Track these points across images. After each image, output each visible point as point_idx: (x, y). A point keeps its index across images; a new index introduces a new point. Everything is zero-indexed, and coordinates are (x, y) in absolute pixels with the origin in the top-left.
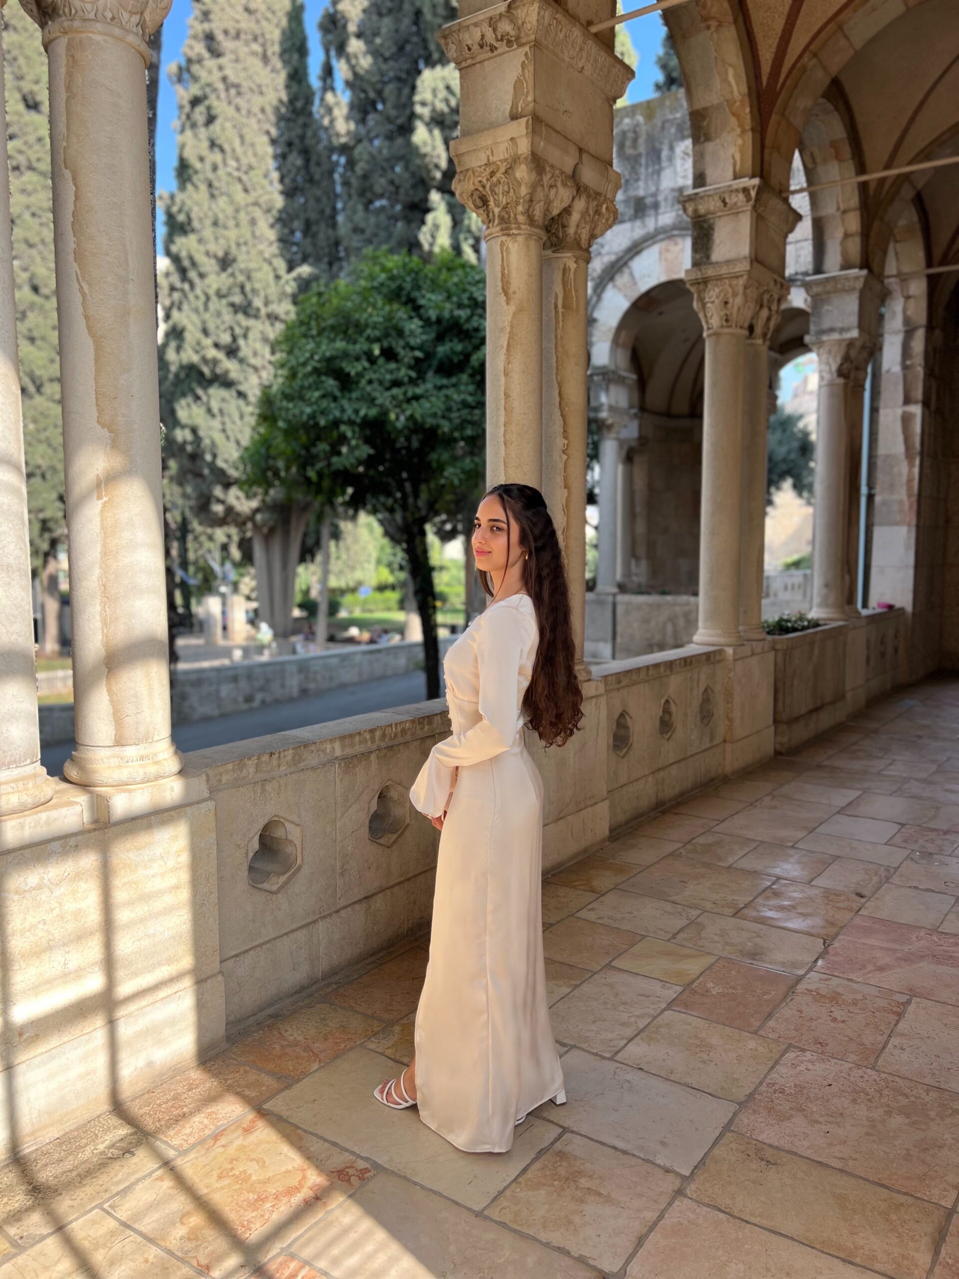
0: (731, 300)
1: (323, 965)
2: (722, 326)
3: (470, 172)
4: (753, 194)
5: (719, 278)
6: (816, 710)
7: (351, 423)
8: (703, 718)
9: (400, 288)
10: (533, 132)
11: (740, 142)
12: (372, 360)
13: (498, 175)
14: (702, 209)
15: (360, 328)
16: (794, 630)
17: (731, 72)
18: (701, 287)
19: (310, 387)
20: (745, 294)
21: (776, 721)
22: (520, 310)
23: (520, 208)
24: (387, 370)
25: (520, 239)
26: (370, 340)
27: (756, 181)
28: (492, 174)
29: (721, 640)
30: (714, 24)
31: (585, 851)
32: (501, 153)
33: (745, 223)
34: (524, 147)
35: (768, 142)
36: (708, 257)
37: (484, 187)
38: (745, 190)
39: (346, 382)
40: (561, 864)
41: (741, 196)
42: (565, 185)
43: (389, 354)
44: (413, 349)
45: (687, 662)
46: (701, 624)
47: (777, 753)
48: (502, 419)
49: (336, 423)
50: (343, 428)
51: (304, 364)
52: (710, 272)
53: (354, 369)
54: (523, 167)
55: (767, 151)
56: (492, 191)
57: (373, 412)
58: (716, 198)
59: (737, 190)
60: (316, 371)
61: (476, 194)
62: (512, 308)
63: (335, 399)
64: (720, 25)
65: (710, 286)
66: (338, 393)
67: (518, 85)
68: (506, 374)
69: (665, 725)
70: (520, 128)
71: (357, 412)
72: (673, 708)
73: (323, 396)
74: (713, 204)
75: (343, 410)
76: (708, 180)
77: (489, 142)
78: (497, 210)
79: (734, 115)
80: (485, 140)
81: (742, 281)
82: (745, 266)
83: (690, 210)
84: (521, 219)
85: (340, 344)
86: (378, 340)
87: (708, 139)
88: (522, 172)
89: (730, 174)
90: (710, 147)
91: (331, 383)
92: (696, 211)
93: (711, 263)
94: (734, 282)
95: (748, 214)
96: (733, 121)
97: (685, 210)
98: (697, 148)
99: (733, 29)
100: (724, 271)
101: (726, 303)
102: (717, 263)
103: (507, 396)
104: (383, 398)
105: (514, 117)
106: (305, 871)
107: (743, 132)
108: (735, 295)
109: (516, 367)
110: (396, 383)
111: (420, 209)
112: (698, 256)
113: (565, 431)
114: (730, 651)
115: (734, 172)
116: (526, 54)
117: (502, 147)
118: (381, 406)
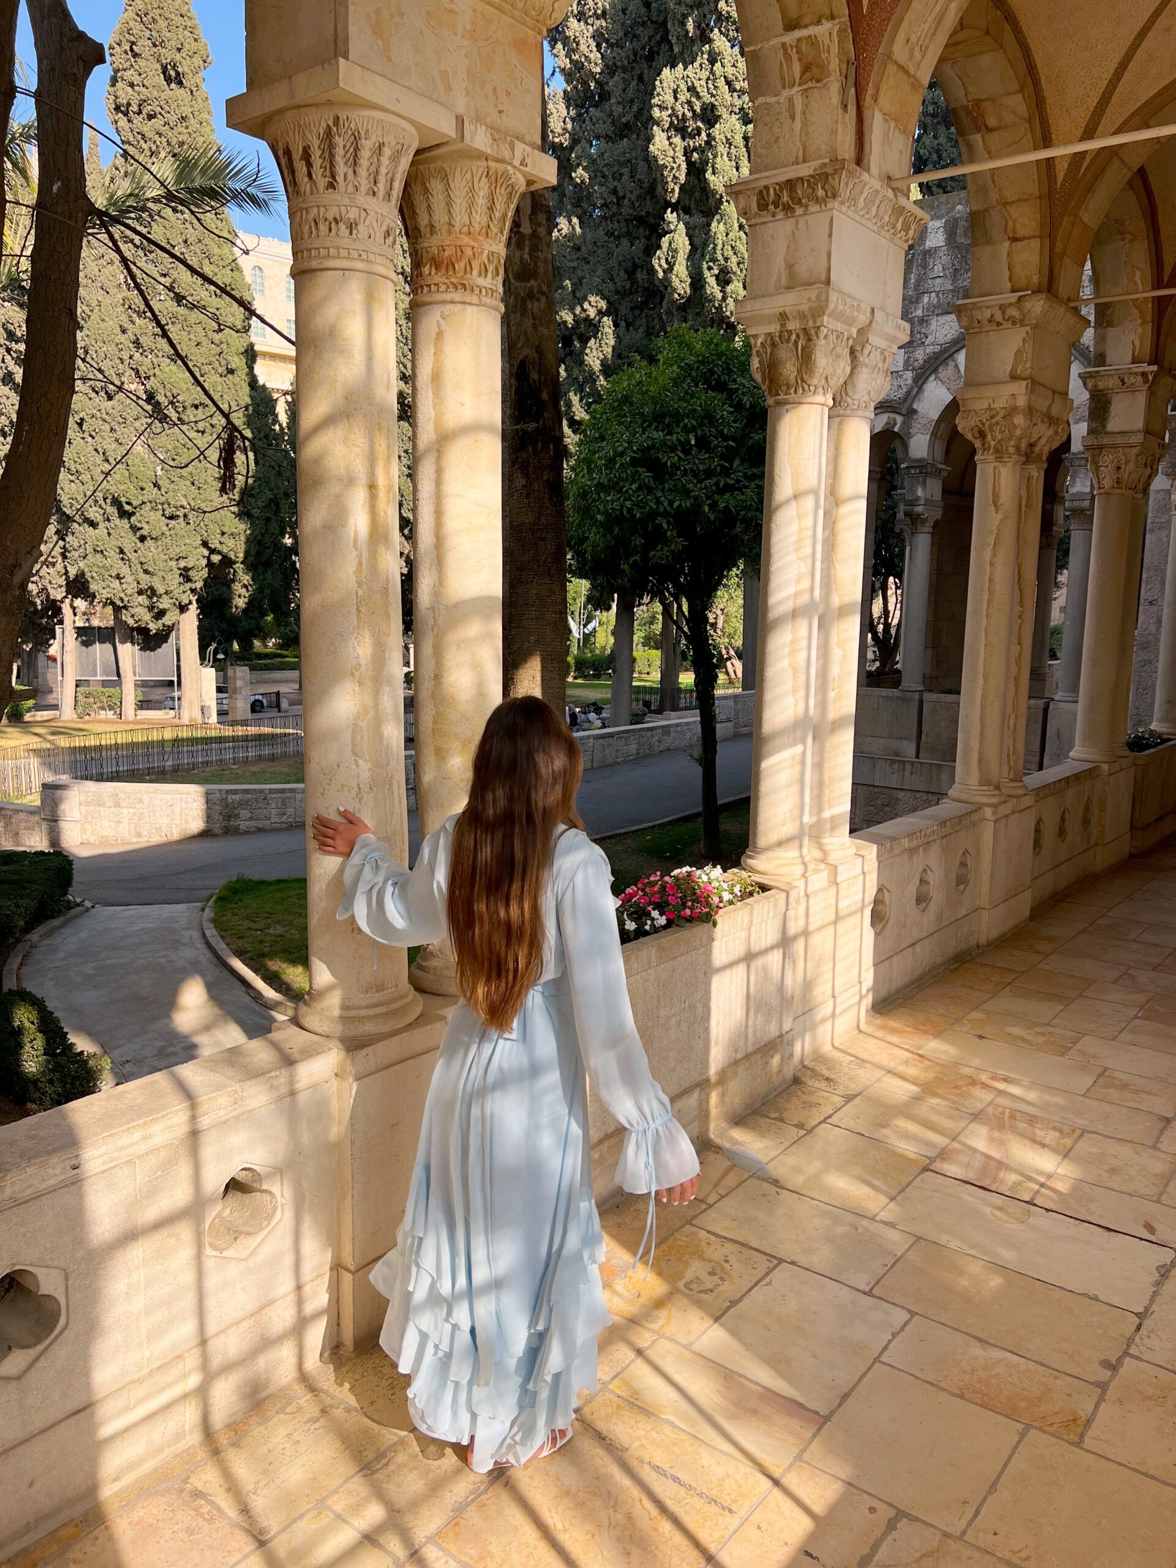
0: (1123, 466)
2: (1113, 487)
3: (972, 413)
4: (1150, 378)
5: (1114, 446)
6: (1161, 818)
7: (666, 514)
8: (1084, 823)
10: (1031, 392)
11: (1140, 330)
12: (686, 448)
13: (998, 418)
14: (1101, 385)
15: (677, 417)
16: (1148, 746)
17: (1138, 274)
18: (1096, 452)
19: (626, 480)
20: (1136, 461)
21: (1132, 828)
22: (1005, 518)
23: (1012, 443)
24: (701, 460)
25: (1010, 465)
26: (687, 430)
27: (1155, 368)
28: (992, 417)
29: (1097, 757)
30: (1128, 237)
31: (1017, 926)
32: (1001, 403)
33: (1141, 398)
34: (1022, 401)
35: (1164, 330)
36: (1104, 427)
37: (983, 424)
38: (1144, 374)
39: (659, 471)
40: (1004, 935)
41: (1140, 378)
42: (1043, 422)
43: (703, 444)
44: (726, 438)
45: (1077, 777)
46: (1077, 742)
47: (1132, 856)
48: (986, 598)
49: (653, 515)
50: (659, 520)
51: (622, 454)
52: (1106, 440)
53: (670, 459)
54: (1021, 416)
55: (1162, 337)
56: (991, 429)
57: (687, 504)
58: (1116, 377)
59: (1136, 373)
60: (634, 462)
61: (976, 429)
62: (1000, 516)
63: (649, 490)
64: (1134, 239)
65: (1104, 453)
66: (652, 484)
67: (1019, 353)
68: (992, 565)
69: (1062, 832)
70: (1019, 389)
71: (671, 503)
72: (1067, 816)
73: (639, 488)
74: (1112, 382)
75: (658, 502)
76: (1108, 360)
77: (993, 394)
78: (993, 443)
79: (1137, 308)
80: (991, 391)
81: (1134, 451)
82: (1139, 438)
83: (1090, 384)
84: (1011, 450)
85: (659, 435)
86: (693, 429)
87: (1110, 324)
88: (1019, 420)
89: (1129, 358)
90: (1112, 332)
91: (645, 475)
92: (1095, 386)
93: (1107, 433)
94: (1128, 450)
95: (1144, 393)
96: (1136, 311)
97: (1085, 385)
98: (1099, 331)
99: (1146, 243)
100: (1119, 440)
101: (1119, 468)
102: (1112, 433)
103: (991, 581)
104: (698, 490)
105: (1014, 377)
106: (890, 922)
107: (1144, 323)
108: (1127, 462)
109: (1000, 561)
110: (709, 474)
111: (656, 231)
112: (1094, 425)
113: (1021, 601)
114: (1105, 767)
115: (1133, 355)
116: (1027, 332)
117: (1004, 399)
118: (696, 498)
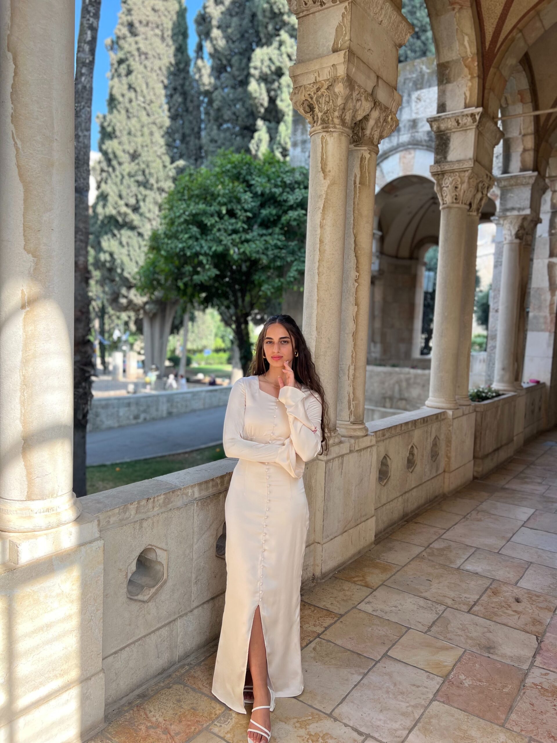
0: (459, 186)
1: (180, 651)
2: (453, 203)
3: (303, 88)
4: (478, 117)
5: (453, 171)
6: (497, 449)
7: (206, 254)
8: (432, 456)
9: (239, 173)
10: (349, 60)
11: (470, 84)
12: (221, 216)
13: (322, 90)
14: (443, 127)
15: (214, 196)
16: (486, 398)
17: (466, 39)
18: (440, 177)
19: (182, 232)
20: (469, 182)
21: (474, 457)
22: (333, 183)
23: (336, 114)
24: (230, 223)
25: (335, 135)
26: (221, 204)
27: (480, 109)
28: (318, 89)
29: (444, 405)
30: (457, 7)
31: (359, 552)
32: (325, 75)
33: (471, 136)
34: (341, 71)
35: (487, 85)
36: (445, 158)
37: (312, 98)
38: (473, 115)
39: (204, 229)
40: (344, 563)
41: (470, 119)
42: (367, 100)
43: (231, 213)
44: (246, 211)
45: (425, 420)
46: (431, 394)
47: (475, 478)
48: (317, 257)
49: (197, 254)
50: (201, 257)
51: (179, 217)
52: (447, 167)
53: (208, 221)
54: (341, 84)
55: (486, 91)
56: (317, 101)
57: (220, 249)
58: (453, 120)
59: (467, 115)
60: (186, 221)
61: (306, 103)
62: (327, 182)
63: (197, 239)
64: (461, 8)
65: (446, 176)
66: (199, 236)
67: (339, 28)
68: (322, 226)
69: (411, 463)
70: (339, 58)
71: (210, 248)
72: (415, 451)
73: (190, 238)
74: (451, 124)
75: (202, 247)
76: (447, 108)
77: (317, 67)
78: (320, 115)
79: (466, 66)
80: (315, 66)
81: (467, 174)
82: (471, 164)
83: (435, 127)
84: (337, 121)
85: (202, 206)
86: (225, 204)
87: (449, 81)
88: (340, 88)
89: (462, 105)
90: (450, 86)
91: (195, 230)
92: (438, 128)
93: (448, 162)
94: (462, 174)
95: (474, 130)
96: (466, 71)
97: (431, 127)
98: (441, 87)
99: (470, 11)
100: (456, 167)
101: (456, 188)
102: (451, 162)
103: (321, 241)
104: (227, 240)
105: (335, 50)
106: (170, 584)
107: (472, 78)
108: (462, 183)
109: (329, 221)
110: (235, 231)
111: (251, 130)
112: (438, 157)
113: (357, 267)
114: (450, 413)
115: (465, 103)
116: (346, 8)
117: (326, 71)
118: (225, 245)
